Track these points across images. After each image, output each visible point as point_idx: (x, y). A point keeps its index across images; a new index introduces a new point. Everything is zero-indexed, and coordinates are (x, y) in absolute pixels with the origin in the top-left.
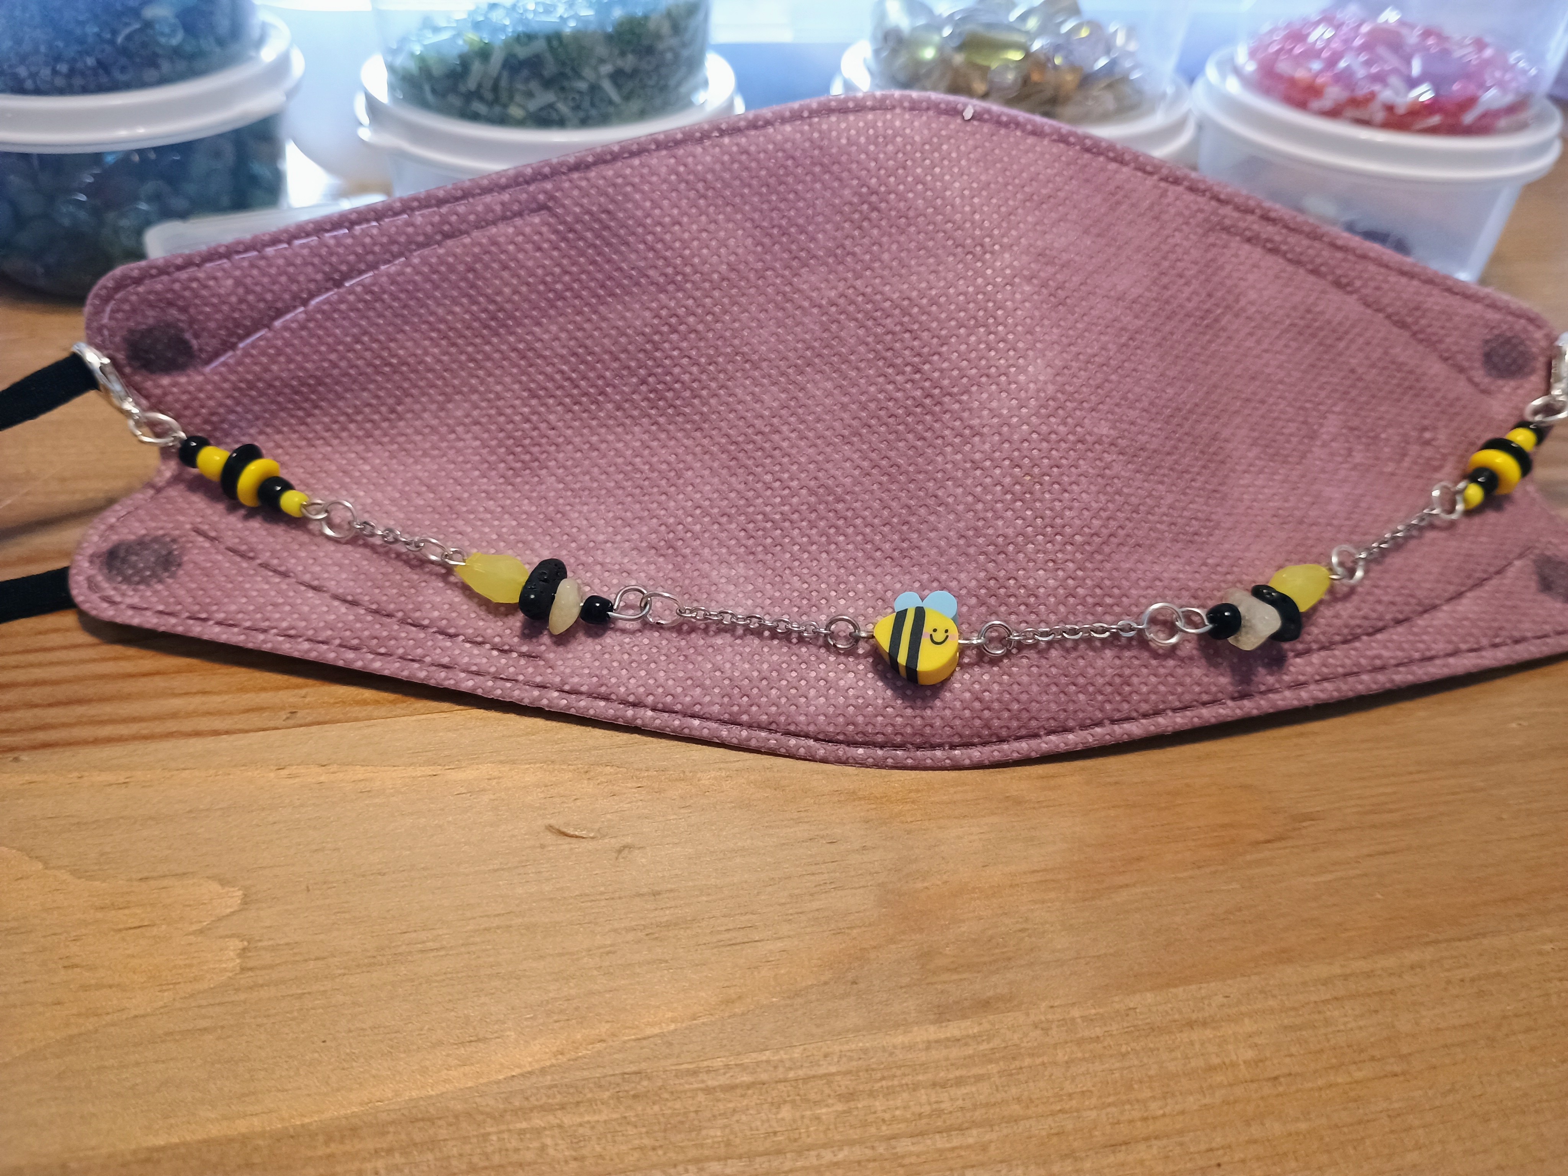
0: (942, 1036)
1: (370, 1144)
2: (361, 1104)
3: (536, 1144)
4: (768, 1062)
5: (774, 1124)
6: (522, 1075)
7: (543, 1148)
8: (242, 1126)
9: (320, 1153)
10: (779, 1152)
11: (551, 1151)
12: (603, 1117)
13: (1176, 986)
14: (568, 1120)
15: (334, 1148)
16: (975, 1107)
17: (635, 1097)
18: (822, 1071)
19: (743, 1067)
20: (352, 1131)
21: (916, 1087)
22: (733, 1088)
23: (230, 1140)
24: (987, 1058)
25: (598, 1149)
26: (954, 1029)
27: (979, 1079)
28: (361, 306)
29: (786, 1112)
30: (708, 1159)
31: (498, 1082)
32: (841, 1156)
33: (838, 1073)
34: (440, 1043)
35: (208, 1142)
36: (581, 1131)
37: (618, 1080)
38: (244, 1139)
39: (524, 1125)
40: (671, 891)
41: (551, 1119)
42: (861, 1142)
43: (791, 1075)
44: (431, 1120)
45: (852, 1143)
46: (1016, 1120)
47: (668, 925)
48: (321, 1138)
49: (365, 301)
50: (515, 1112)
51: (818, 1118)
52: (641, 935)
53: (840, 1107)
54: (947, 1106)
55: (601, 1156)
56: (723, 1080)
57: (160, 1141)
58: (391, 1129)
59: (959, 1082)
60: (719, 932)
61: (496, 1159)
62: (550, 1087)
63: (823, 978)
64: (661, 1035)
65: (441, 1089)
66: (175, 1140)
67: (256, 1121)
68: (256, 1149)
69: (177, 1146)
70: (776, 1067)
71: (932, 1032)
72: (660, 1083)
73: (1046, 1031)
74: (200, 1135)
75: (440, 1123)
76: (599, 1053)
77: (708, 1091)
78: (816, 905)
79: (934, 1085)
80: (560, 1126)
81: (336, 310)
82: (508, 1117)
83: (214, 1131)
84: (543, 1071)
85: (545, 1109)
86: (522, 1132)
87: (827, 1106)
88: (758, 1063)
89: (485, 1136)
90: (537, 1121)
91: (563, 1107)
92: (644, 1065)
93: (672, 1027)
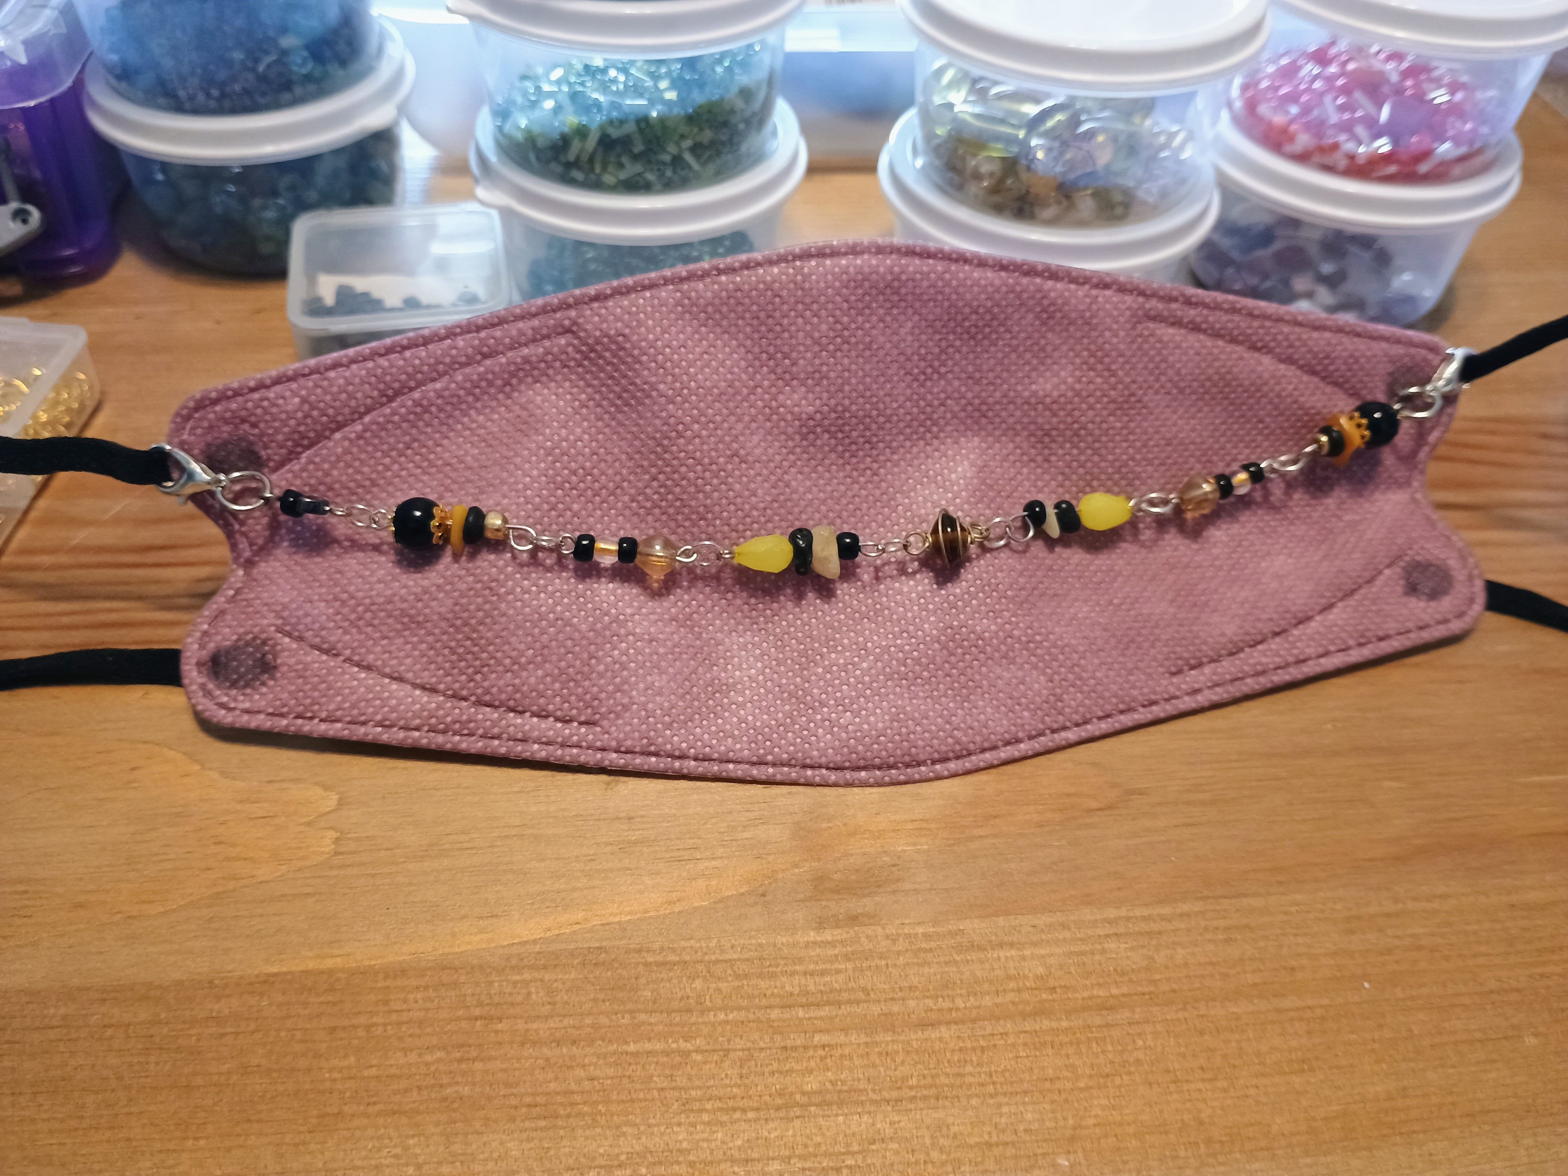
0: (819, 939)
1: (414, 982)
2: (410, 954)
3: (524, 991)
4: (691, 947)
5: (688, 990)
6: (520, 943)
7: (529, 994)
8: (329, 963)
9: (379, 985)
10: (689, 1011)
11: (534, 996)
12: (573, 976)
13: (998, 916)
14: (547, 977)
15: (389, 982)
16: (831, 991)
17: (596, 964)
18: (728, 957)
19: (673, 950)
20: (402, 971)
21: (793, 974)
22: (664, 964)
23: (322, 972)
24: (847, 958)
25: (566, 998)
26: (828, 935)
27: (838, 971)
28: (412, 417)
29: (698, 984)
30: (639, 1011)
31: (503, 947)
32: (731, 1017)
33: (739, 959)
34: (464, 917)
35: (307, 973)
36: (556, 985)
37: (586, 952)
38: (331, 972)
39: (518, 978)
40: (642, 816)
41: (536, 975)
42: (747, 1009)
43: (707, 958)
44: (456, 969)
45: (739, 1008)
46: (858, 1003)
47: (635, 843)
48: (381, 976)
49: (415, 414)
50: (512, 968)
51: (719, 990)
52: (616, 848)
53: (736, 983)
54: (812, 988)
55: (566, 1003)
56: (659, 958)
57: (274, 969)
58: (429, 973)
59: (823, 973)
60: (672, 851)
61: (496, 999)
62: (539, 953)
63: (742, 890)
64: (619, 923)
65: (463, 948)
66: (284, 969)
67: (339, 960)
68: (338, 979)
69: (286, 973)
70: (696, 952)
71: (812, 936)
72: (613, 957)
73: (894, 941)
74: (302, 968)
75: (463, 971)
76: (575, 932)
77: (646, 964)
78: (746, 835)
79: (805, 973)
80: (542, 980)
81: (389, 422)
82: (507, 971)
83: (311, 965)
84: (535, 942)
85: (532, 968)
86: (515, 983)
87: (727, 982)
88: (684, 949)
89: (491, 983)
90: (527, 976)
91: (545, 967)
92: (605, 944)
93: (629, 917)
